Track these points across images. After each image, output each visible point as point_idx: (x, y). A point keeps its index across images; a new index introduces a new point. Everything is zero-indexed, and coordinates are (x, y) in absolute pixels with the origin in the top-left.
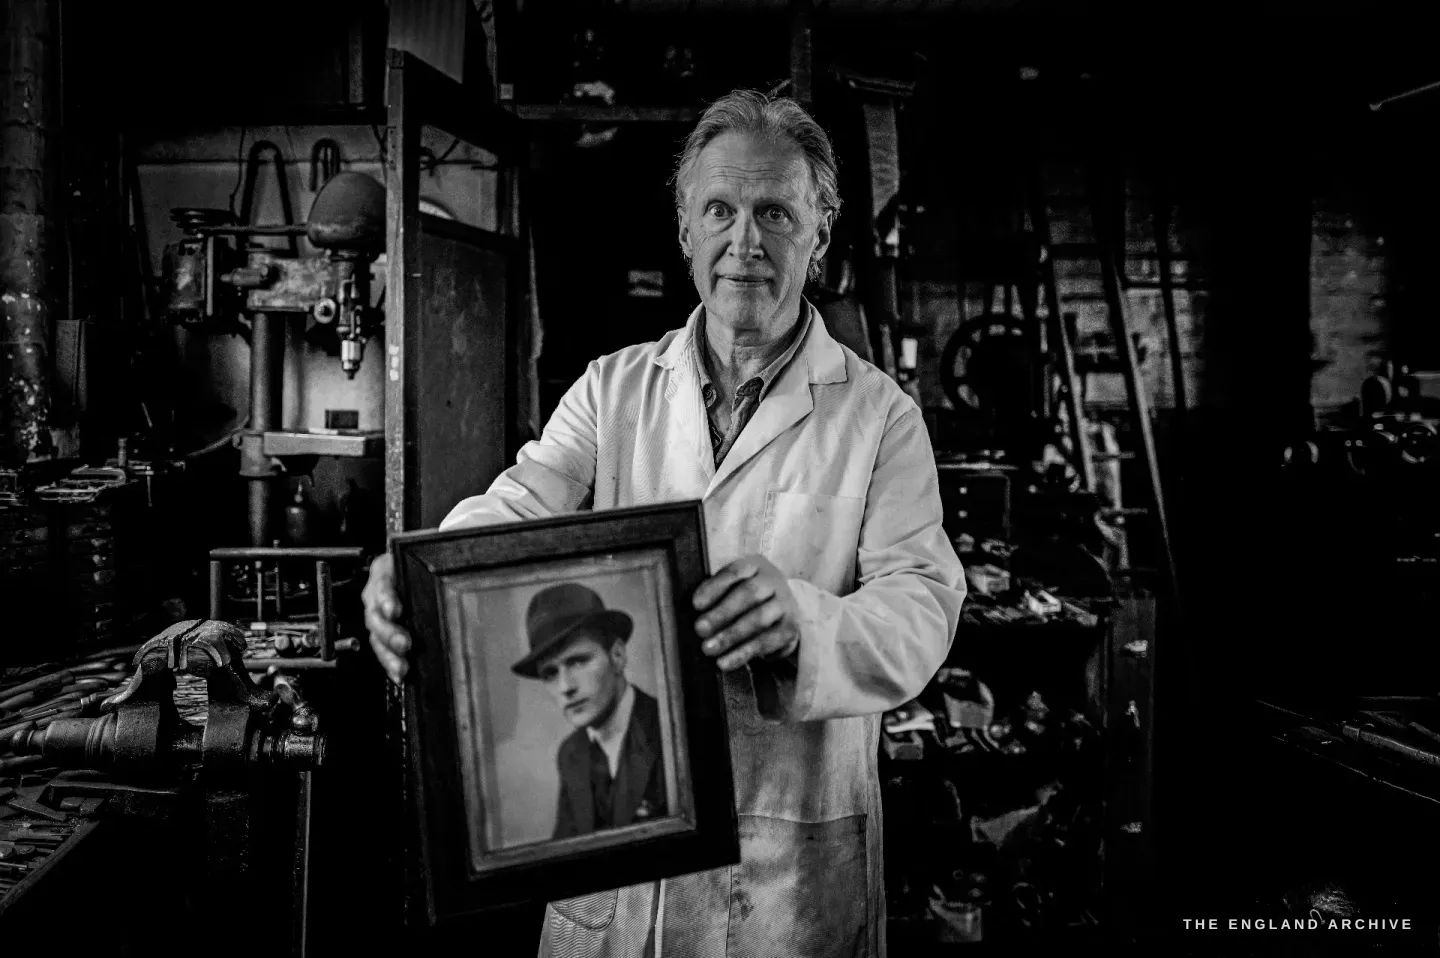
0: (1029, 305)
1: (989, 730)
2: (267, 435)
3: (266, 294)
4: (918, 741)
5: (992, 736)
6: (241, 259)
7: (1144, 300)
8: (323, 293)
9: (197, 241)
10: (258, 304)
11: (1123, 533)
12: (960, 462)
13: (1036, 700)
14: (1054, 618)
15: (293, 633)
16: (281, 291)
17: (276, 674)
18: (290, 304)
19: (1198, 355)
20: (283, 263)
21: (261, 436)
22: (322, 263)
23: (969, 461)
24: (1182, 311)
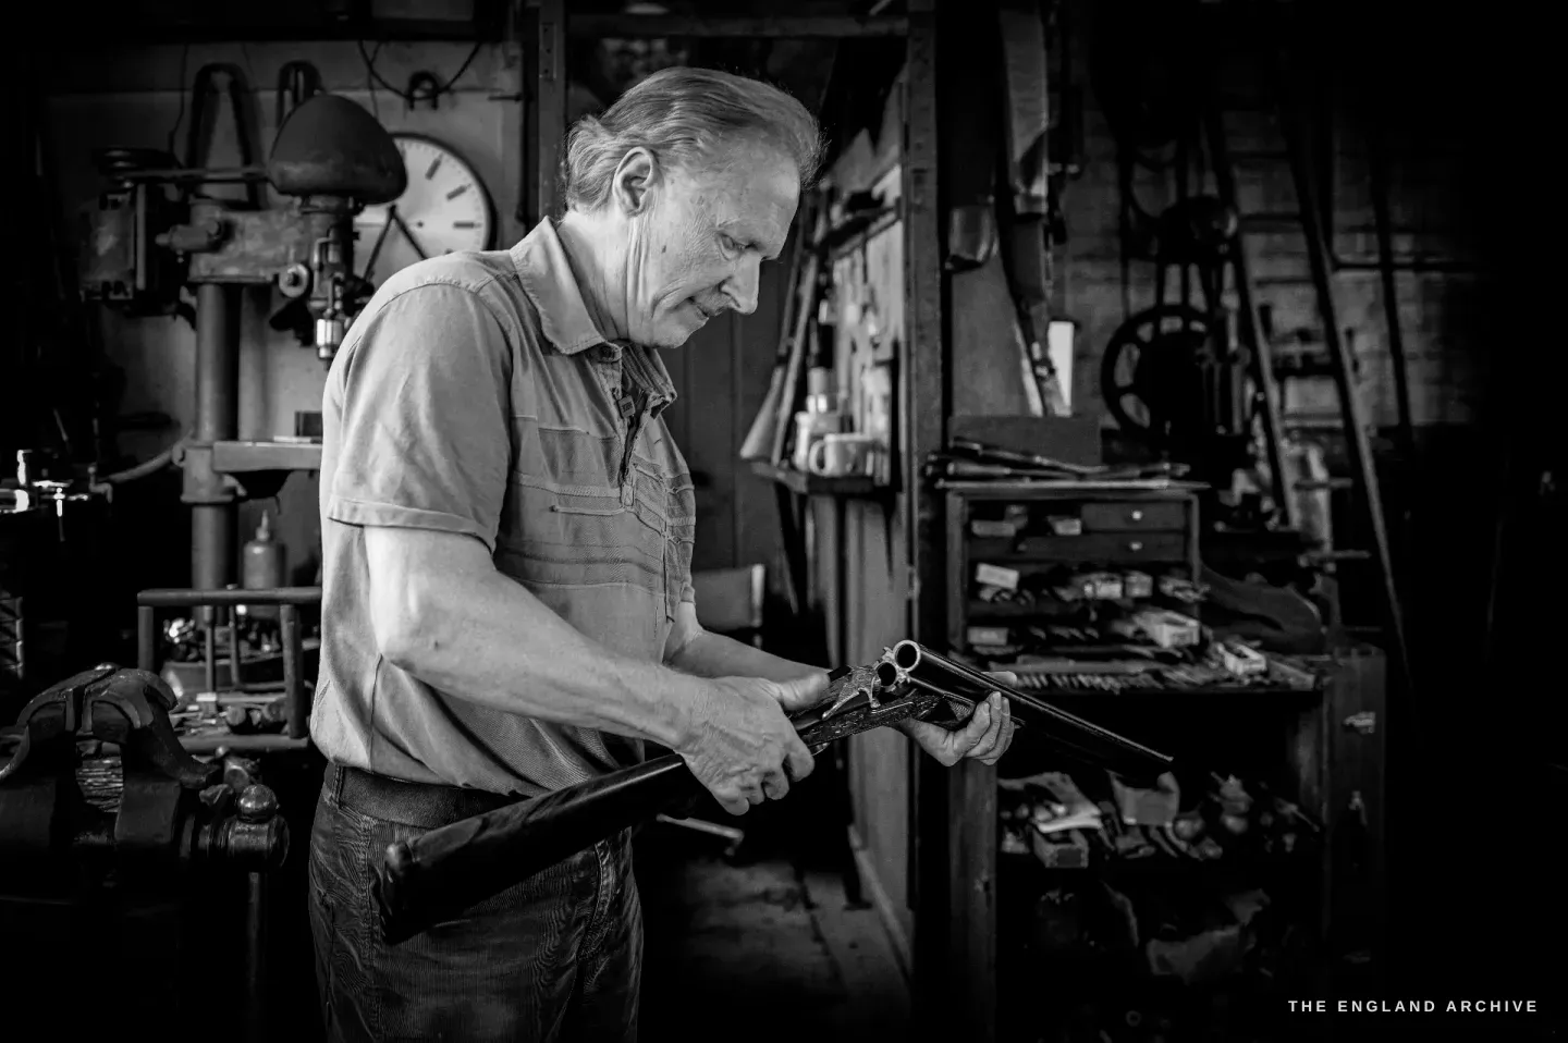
0: (1213, 293)
1: (1174, 828)
2: (219, 445)
3: (215, 259)
4: (1081, 843)
5: (1177, 835)
6: (182, 215)
7: (1360, 284)
8: (291, 256)
9: (125, 191)
10: (205, 272)
11: (1334, 585)
12: (1130, 479)
13: (1232, 786)
14: (1258, 678)
15: (253, 706)
16: (237, 254)
17: (227, 755)
18: (248, 273)
19: (1429, 356)
20: (238, 218)
21: (210, 447)
22: (290, 217)
23: (1146, 476)
24: (1407, 301)
